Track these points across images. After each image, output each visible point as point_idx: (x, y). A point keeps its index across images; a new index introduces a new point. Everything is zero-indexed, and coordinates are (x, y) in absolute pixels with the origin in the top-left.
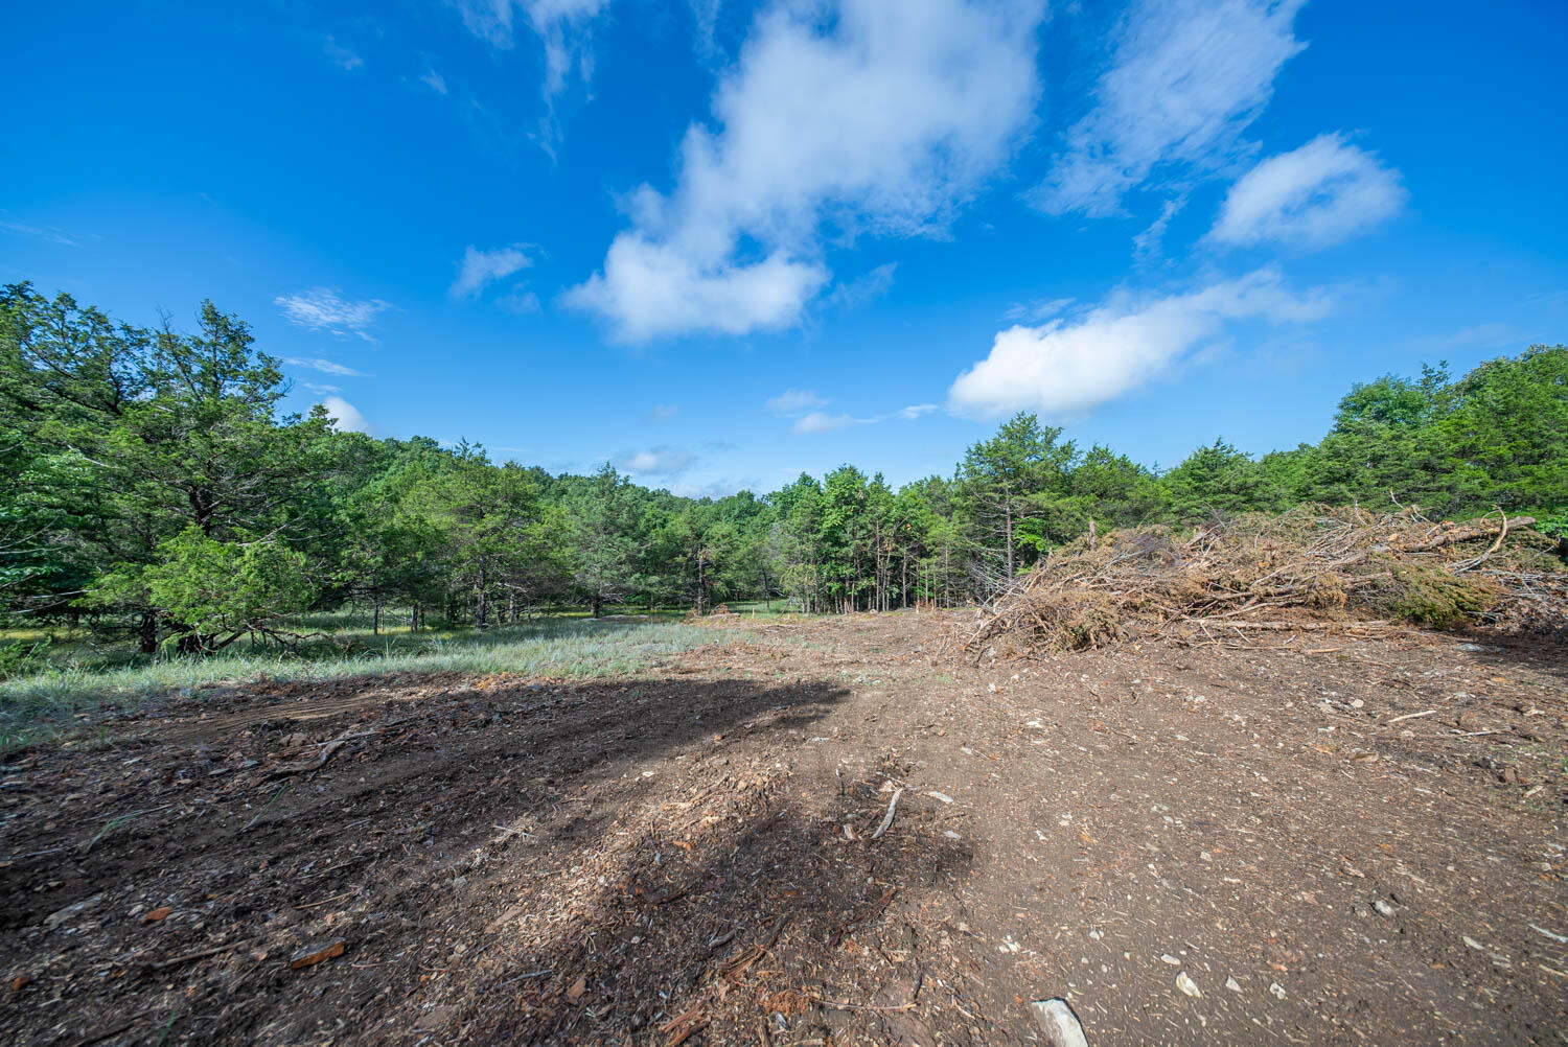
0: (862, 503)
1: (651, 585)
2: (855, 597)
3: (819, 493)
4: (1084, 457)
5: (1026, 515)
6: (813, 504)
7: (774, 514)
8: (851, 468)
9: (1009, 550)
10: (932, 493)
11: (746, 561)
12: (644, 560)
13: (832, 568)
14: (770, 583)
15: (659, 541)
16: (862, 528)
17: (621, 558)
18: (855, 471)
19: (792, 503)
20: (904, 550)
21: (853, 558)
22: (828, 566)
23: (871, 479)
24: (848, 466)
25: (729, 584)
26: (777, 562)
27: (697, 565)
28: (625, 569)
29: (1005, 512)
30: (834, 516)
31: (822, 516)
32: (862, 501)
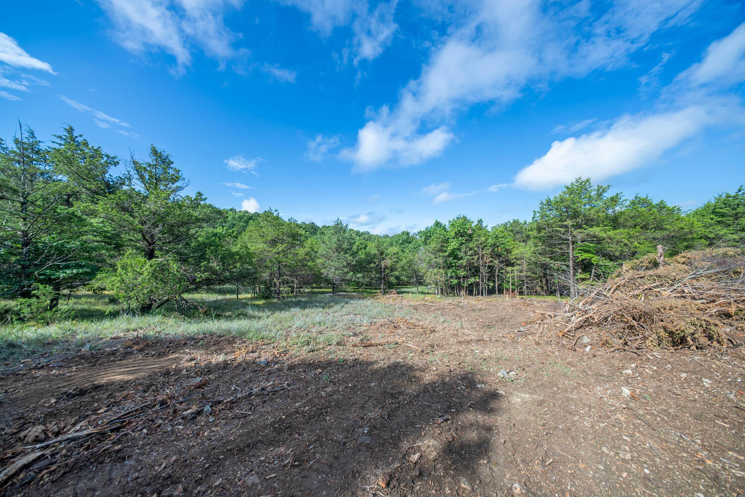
0: (470, 236)
1: (358, 278)
2: (466, 287)
3: (445, 231)
4: (628, 203)
5: (582, 242)
6: (442, 236)
7: (420, 242)
8: (464, 217)
9: (571, 263)
10: (516, 230)
11: (406, 267)
12: (355, 265)
13: (453, 271)
14: (418, 278)
15: (363, 256)
16: (471, 249)
17: (344, 264)
18: (466, 218)
19: (430, 237)
20: (496, 262)
21: (466, 266)
22: (451, 270)
23: (476, 223)
24: (462, 216)
25: (397, 278)
26: (422, 267)
27: (381, 268)
28: (346, 270)
29: (568, 240)
30: (454, 243)
31: (447, 243)
32: (470, 235)
